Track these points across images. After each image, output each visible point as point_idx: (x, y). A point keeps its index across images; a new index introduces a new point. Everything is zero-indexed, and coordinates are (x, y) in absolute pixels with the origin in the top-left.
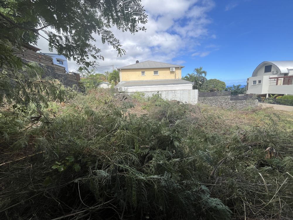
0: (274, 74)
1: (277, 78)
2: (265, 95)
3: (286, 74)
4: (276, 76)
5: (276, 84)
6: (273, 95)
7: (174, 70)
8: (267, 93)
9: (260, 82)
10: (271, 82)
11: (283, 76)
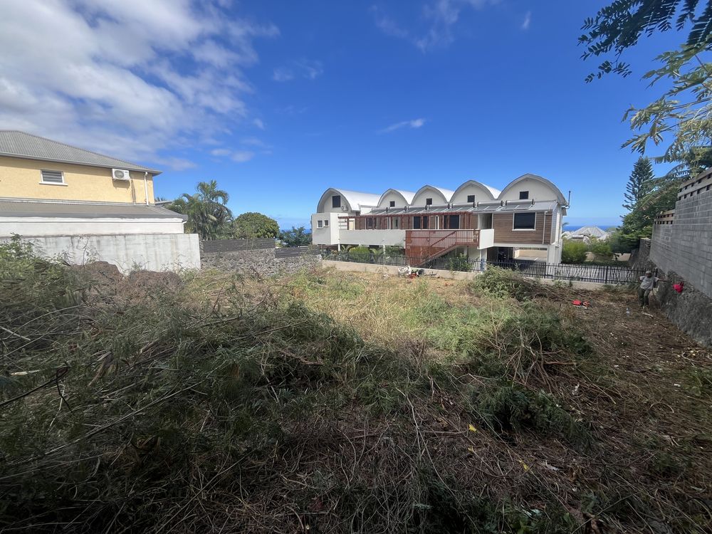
0: (344, 212)
1: (348, 218)
2: (335, 247)
3: (358, 213)
4: (346, 215)
5: (346, 228)
6: (346, 245)
7: (127, 176)
8: (338, 242)
9: (327, 222)
10: (342, 224)
11: (355, 215)
